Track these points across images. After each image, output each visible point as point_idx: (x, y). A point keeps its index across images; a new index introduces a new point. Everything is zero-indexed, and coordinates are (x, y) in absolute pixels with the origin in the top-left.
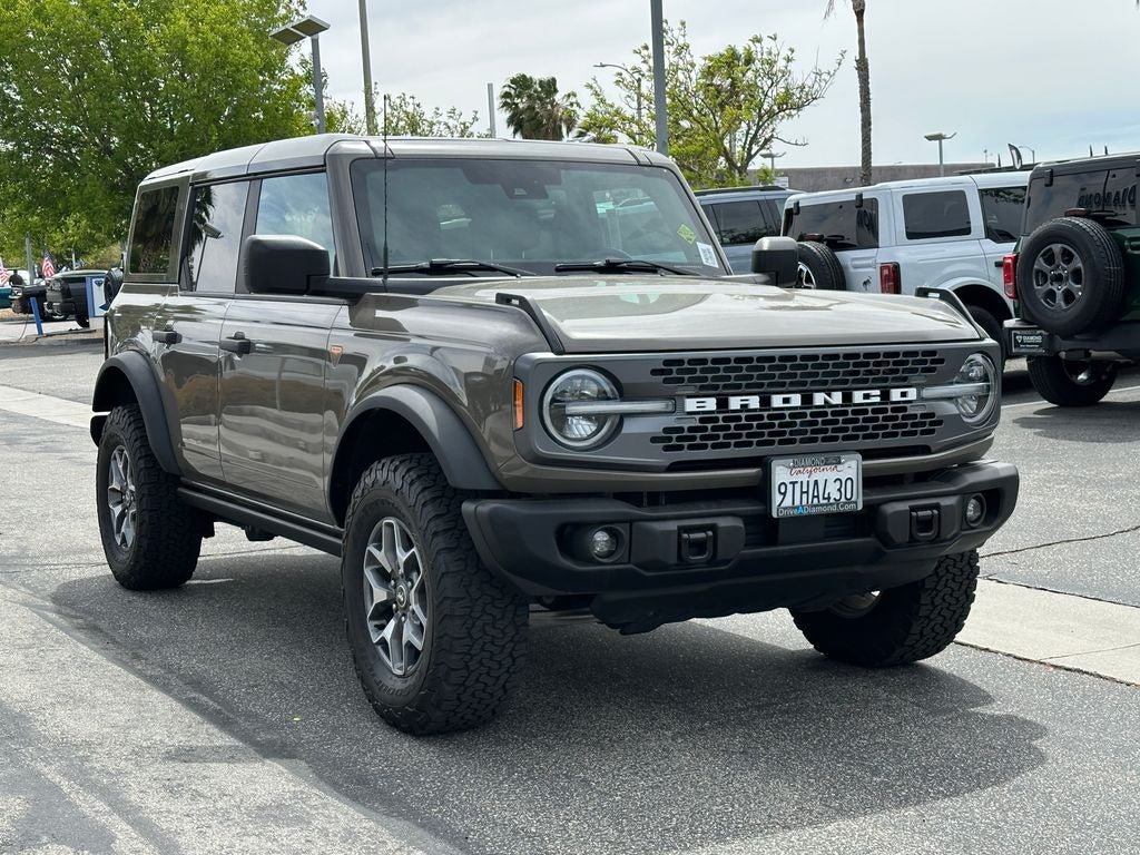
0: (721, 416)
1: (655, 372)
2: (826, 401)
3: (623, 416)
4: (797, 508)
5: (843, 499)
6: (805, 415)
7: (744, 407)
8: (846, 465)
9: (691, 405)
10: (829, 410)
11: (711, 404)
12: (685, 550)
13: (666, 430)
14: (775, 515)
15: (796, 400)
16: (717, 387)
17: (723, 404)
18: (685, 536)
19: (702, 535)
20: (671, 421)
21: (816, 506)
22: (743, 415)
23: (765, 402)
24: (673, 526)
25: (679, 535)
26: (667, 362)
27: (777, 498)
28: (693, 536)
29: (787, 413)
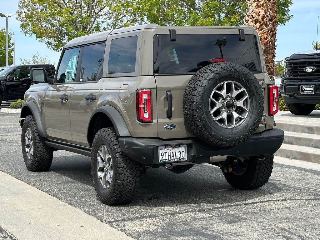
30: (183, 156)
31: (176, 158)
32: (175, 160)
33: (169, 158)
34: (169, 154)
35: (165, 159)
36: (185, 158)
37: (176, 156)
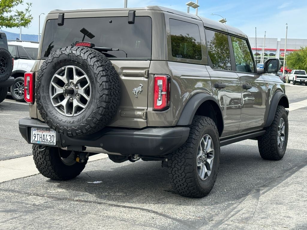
30: (53, 141)
31: (46, 141)
32: (45, 143)
33: (41, 140)
34: (41, 137)
35: (37, 140)
36: (54, 143)
37: (47, 139)
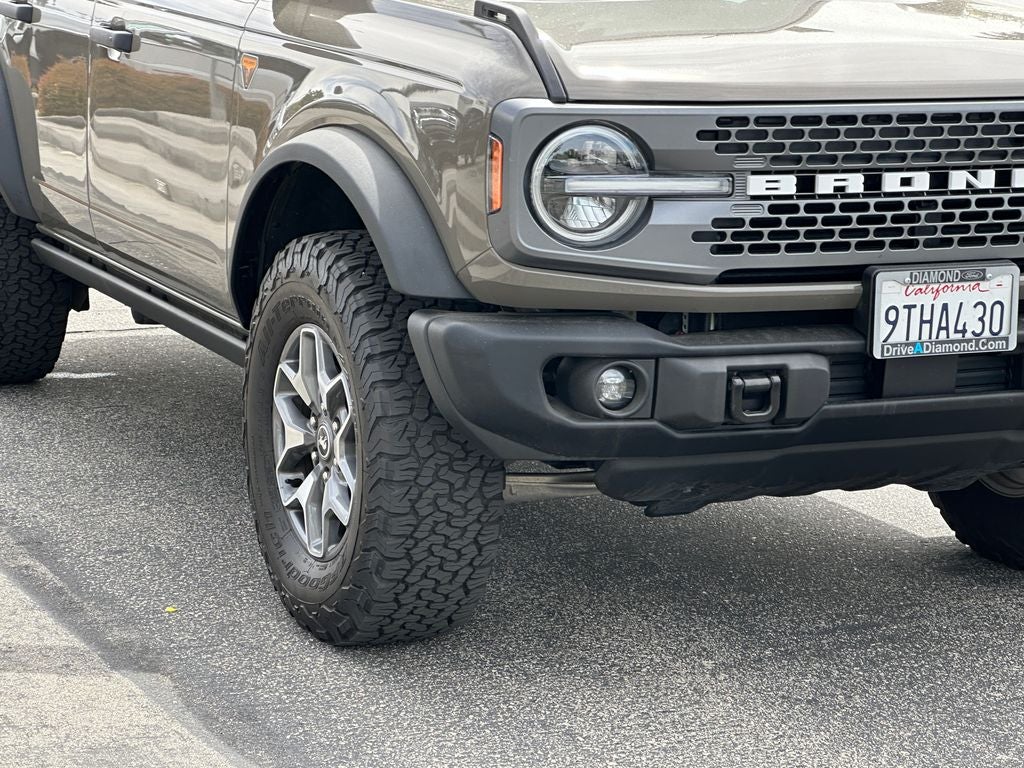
0: (802, 203)
1: (702, 135)
2: (969, 185)
3: (652, 199)
4: (914, 344)
5: (987, 334)
6: (934, 204)
7: (840, 190)
8: (995, 282)
9: (757, 185)
10: (973, 198)
11: (788, 185)
12: (737, 401)
13: (717, 222)
14: (877, 355)
15: (922, 181)
16: (798, 160)
17: (806, 184)
18: (738, 381)
19: (765, 381)
20: (725, 209)
21: (942, 342)
22: (837, 202)
23: (873, 183)
24: (720, 366)
25: (729, 381)
26: (721, 121)
27: (881, 329)
28: (750, 382)
29: (906, 200)
